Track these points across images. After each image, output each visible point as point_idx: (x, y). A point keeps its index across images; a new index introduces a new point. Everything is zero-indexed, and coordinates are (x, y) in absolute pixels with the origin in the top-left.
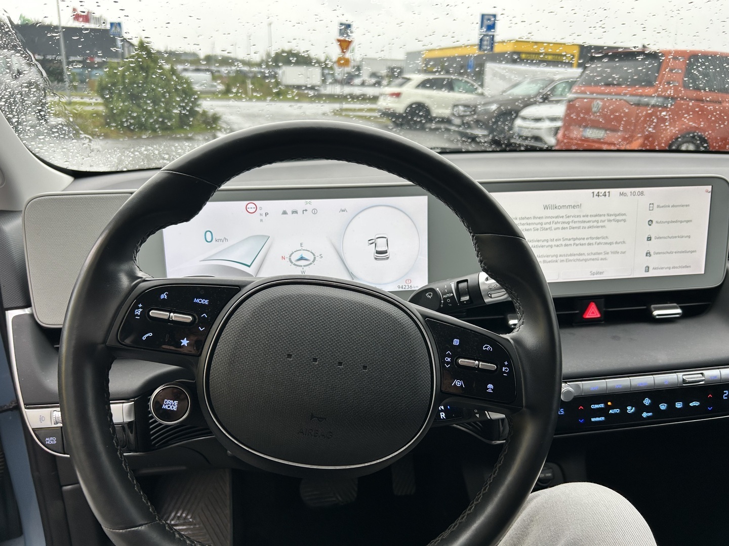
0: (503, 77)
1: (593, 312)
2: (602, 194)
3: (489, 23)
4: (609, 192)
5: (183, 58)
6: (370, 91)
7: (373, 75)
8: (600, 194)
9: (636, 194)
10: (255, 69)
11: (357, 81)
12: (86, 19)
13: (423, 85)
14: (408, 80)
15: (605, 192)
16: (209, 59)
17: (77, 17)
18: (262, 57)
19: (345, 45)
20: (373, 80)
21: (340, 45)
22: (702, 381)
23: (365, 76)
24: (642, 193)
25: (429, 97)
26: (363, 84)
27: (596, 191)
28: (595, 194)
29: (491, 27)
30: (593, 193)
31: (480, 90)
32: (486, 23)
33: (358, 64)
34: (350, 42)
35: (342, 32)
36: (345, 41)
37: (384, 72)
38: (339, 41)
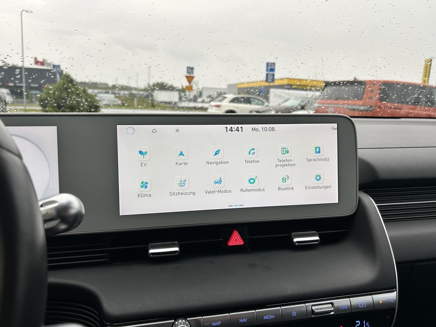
0: (280, 97)
1: (236, 240)
2: (235, 129)
3: (271, 68)
4: (242, 127)
5: (99, 86)
6: (206, 105)
7: (209, 96)
8: (233, 129)
9: (268, 130)
10: (141, 93)
11: (200, 100)
12: (42, 63)
13: (233, 101)
14: (225, 98)
15: (238, 127)
16: (114, 87)
17: (37, 62)
18: (145, 86)
19: (190, 79)
20: (209, 100)
21: (188, 80)
22: (332, 311)
23: (204, 97)
24: (273, 129)
25: (237, 107)
26: (203, 102)
27: (229, 126)
28: (228, 129)
29: (272, 70)
30: (227, 127)
31: (266, 104)
32: (269, 67)
33: (200, 91)
34: (193, 77)
35: (188, 72)
36: (190, 77)
37: (215, 95)
38: (187, 77)
